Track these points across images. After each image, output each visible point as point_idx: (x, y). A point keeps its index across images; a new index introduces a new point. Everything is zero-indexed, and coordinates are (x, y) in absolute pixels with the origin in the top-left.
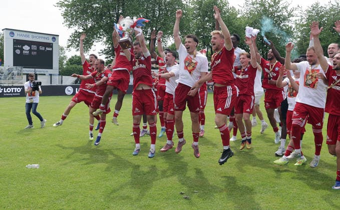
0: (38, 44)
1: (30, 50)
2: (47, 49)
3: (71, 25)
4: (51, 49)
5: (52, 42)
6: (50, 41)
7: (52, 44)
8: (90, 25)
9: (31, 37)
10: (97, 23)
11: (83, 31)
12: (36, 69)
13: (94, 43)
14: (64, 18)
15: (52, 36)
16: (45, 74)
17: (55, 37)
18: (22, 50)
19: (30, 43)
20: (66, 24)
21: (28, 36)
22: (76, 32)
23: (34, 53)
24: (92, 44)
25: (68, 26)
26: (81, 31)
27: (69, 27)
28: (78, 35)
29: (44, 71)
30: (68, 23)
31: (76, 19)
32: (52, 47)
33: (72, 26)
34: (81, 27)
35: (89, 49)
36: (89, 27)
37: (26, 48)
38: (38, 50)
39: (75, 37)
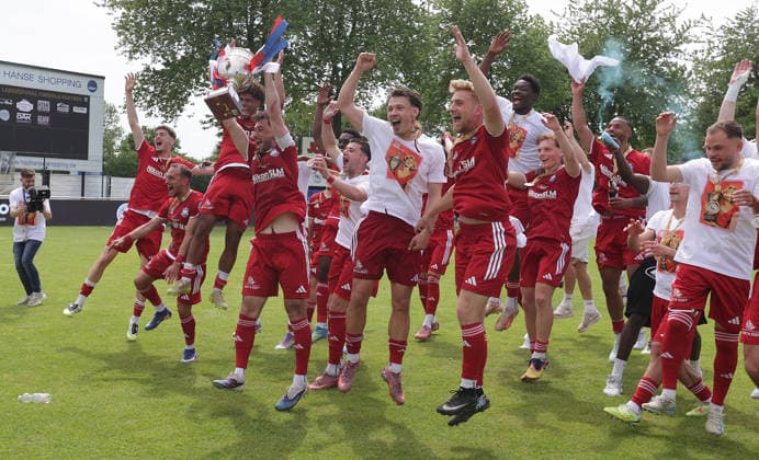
0: (54, 98)
1: (35, 113)
2: (76, 110)
3: (135, 52)
4: (84, 111)
5: (88, 93)
6: (83, 90)
7: (89, 97)
8: (182, 53)
9: (36, 79)
10: (200, 48)
11: (163, 67)
12: (47, 160)
13: (191, 99)
14: (119, 34)
15: (89, 79)
16: (68, 173)
17: (95, 81)
18: (13, 111)
19: (34, 95)
20: (123, 49)
21: (30, 78)
22: (148, 69)
23: (43, 120)
24: (185, 100)
25: (128, 54)
26: (159, 67)
27: (131, 58)
28: (152, 76)
29: (67, 166)
30: (129, 47)
31: (148, 39)
32: (87, 105)
33: (138, 54)
34: (160, 58)
35: (178, 113)
36: (179, 58)
37: (25, 106)
38: (53, 113)
39: (144, 82)
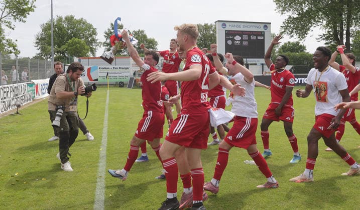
0: (250, 34)
1: (242, 40)
2: (259, 38)
3: (284, 10)
4: (262, 38)
5: (264, 30)
6: (262, 29)
7: (264, 32)
8: (306, 8)
9: (242, 27)
10: (315, 6)
11: (297, 16)
12: (248, 59)
13: (312, 28)
14: (277, 4)
15: (263, 25)
16: (256, 64)
17: (266, 25)
18: (233, 40)
19: (241, 33)
20: (278, 10)
21: (239, 26)
22: (290, 17)
23: (245, 43)
24: (308, 29)
25: (281, 12)
26: (296, 16)
27: (282, 13)
28: (292, 20)
29: (255, 61)
30: (281, 9)
31: (290, 4)
32: (263, 35)
33: (286, 11)
34: (296, 12)
35: (305, 35)
36: (305, 11)
37: (238, 38)
38: (249, 40)
39: (288, 23)
